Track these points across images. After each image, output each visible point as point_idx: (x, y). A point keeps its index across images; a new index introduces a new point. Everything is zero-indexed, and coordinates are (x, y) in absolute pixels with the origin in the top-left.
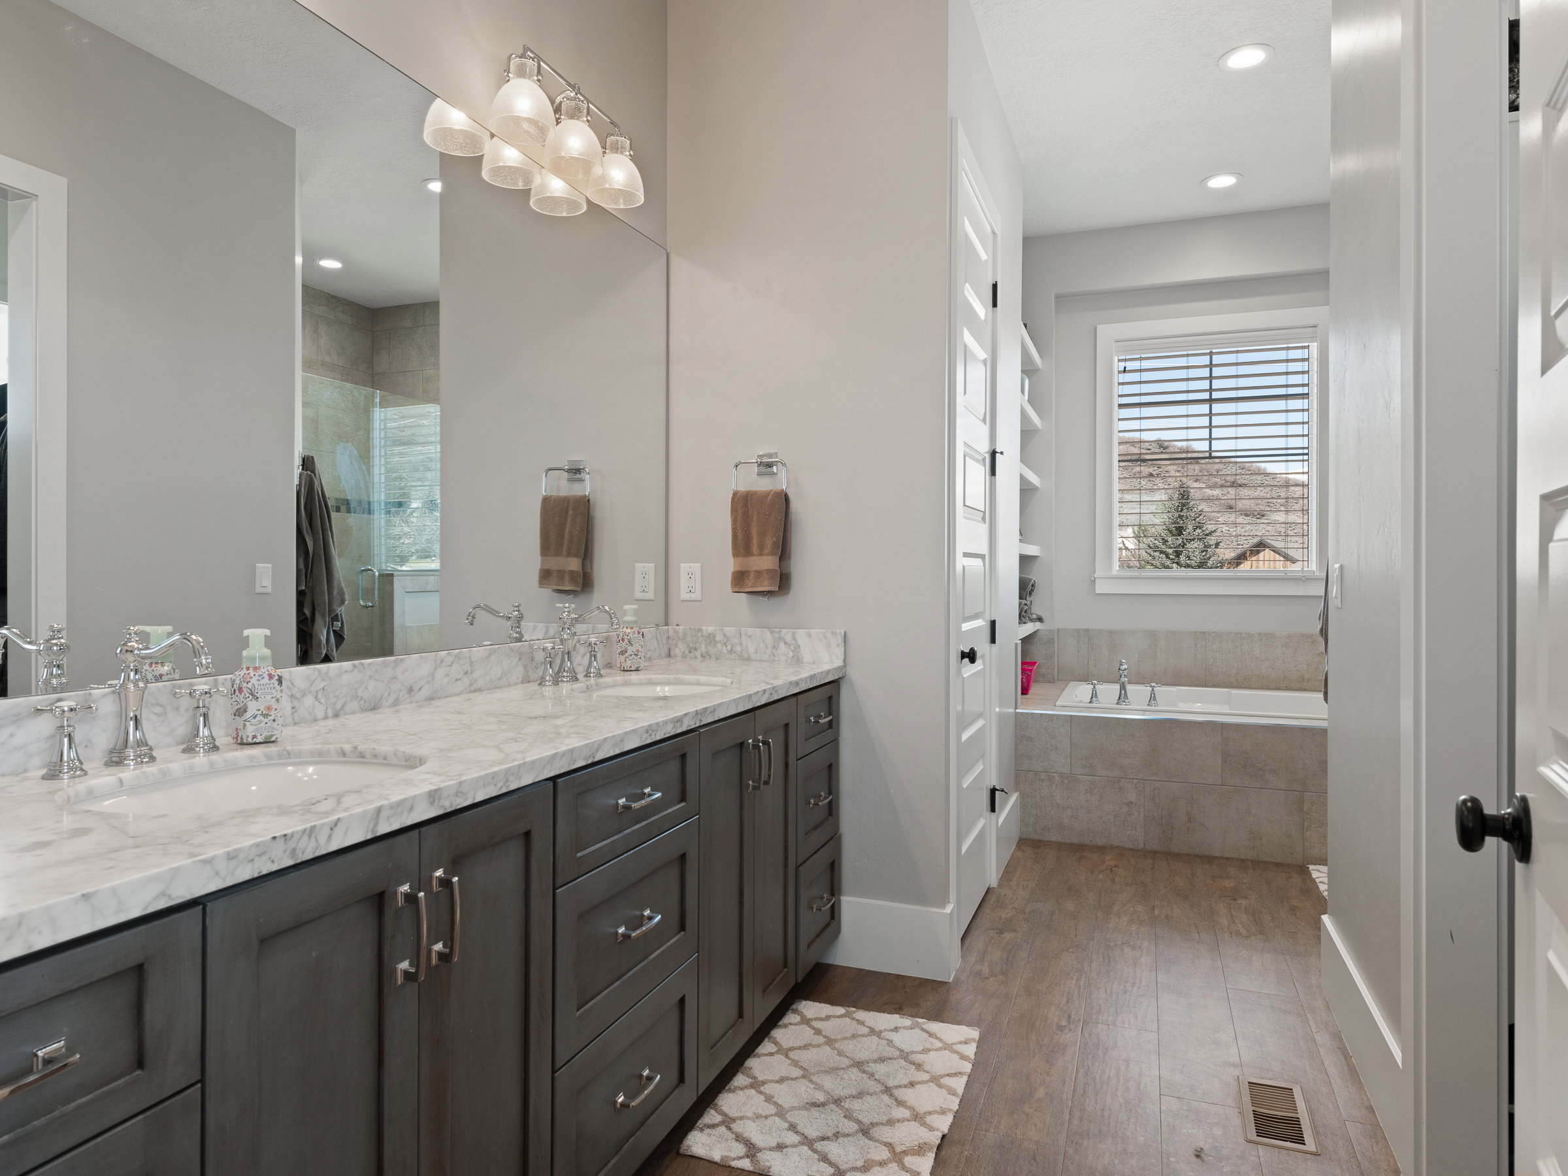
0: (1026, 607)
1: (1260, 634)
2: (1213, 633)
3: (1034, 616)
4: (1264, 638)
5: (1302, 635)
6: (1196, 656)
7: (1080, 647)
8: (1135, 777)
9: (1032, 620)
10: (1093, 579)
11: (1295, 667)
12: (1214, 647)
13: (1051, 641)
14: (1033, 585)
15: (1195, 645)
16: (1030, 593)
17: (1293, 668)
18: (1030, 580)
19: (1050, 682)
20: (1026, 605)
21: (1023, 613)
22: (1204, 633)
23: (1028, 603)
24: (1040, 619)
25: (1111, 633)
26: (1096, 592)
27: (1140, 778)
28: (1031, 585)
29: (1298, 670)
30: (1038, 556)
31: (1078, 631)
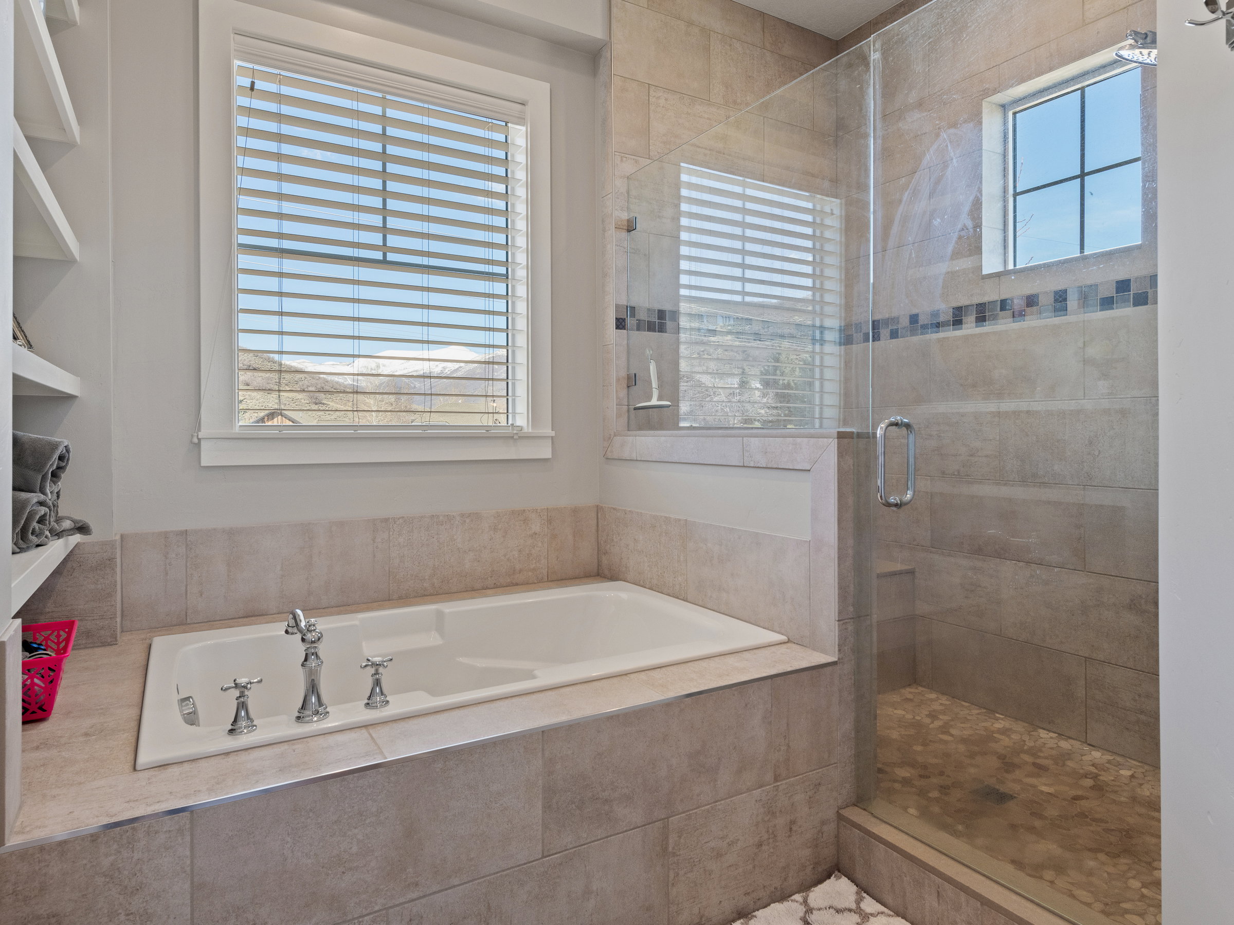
0: (43, 510)
1: (462, 515)
2: (399, 519)
3: (67, 524)
4: (468, 521)
5: (513, 512)
6: (374, 556)
7: (170, 564)
8: (365, 912)
9: (58, 535)
10: (195, 440)
11: (505, 555)
12: (401, 540)
13: (107, 564)
14: (61, 458)
15: (374, 540)
16: (55, 475)
17: (503, 558)
18: (54, 446)
19: (104, 644)
20: (41, 503)
21: (35, 524)
22: (386, 520)
23: (49, 498)
24: (82, 529)
25: (231, 533)
26: (202, 465)
27: (377, 908)
28: (56, 456)
29: (508, 560)
30: (76, 397)
31: (166, 535)
